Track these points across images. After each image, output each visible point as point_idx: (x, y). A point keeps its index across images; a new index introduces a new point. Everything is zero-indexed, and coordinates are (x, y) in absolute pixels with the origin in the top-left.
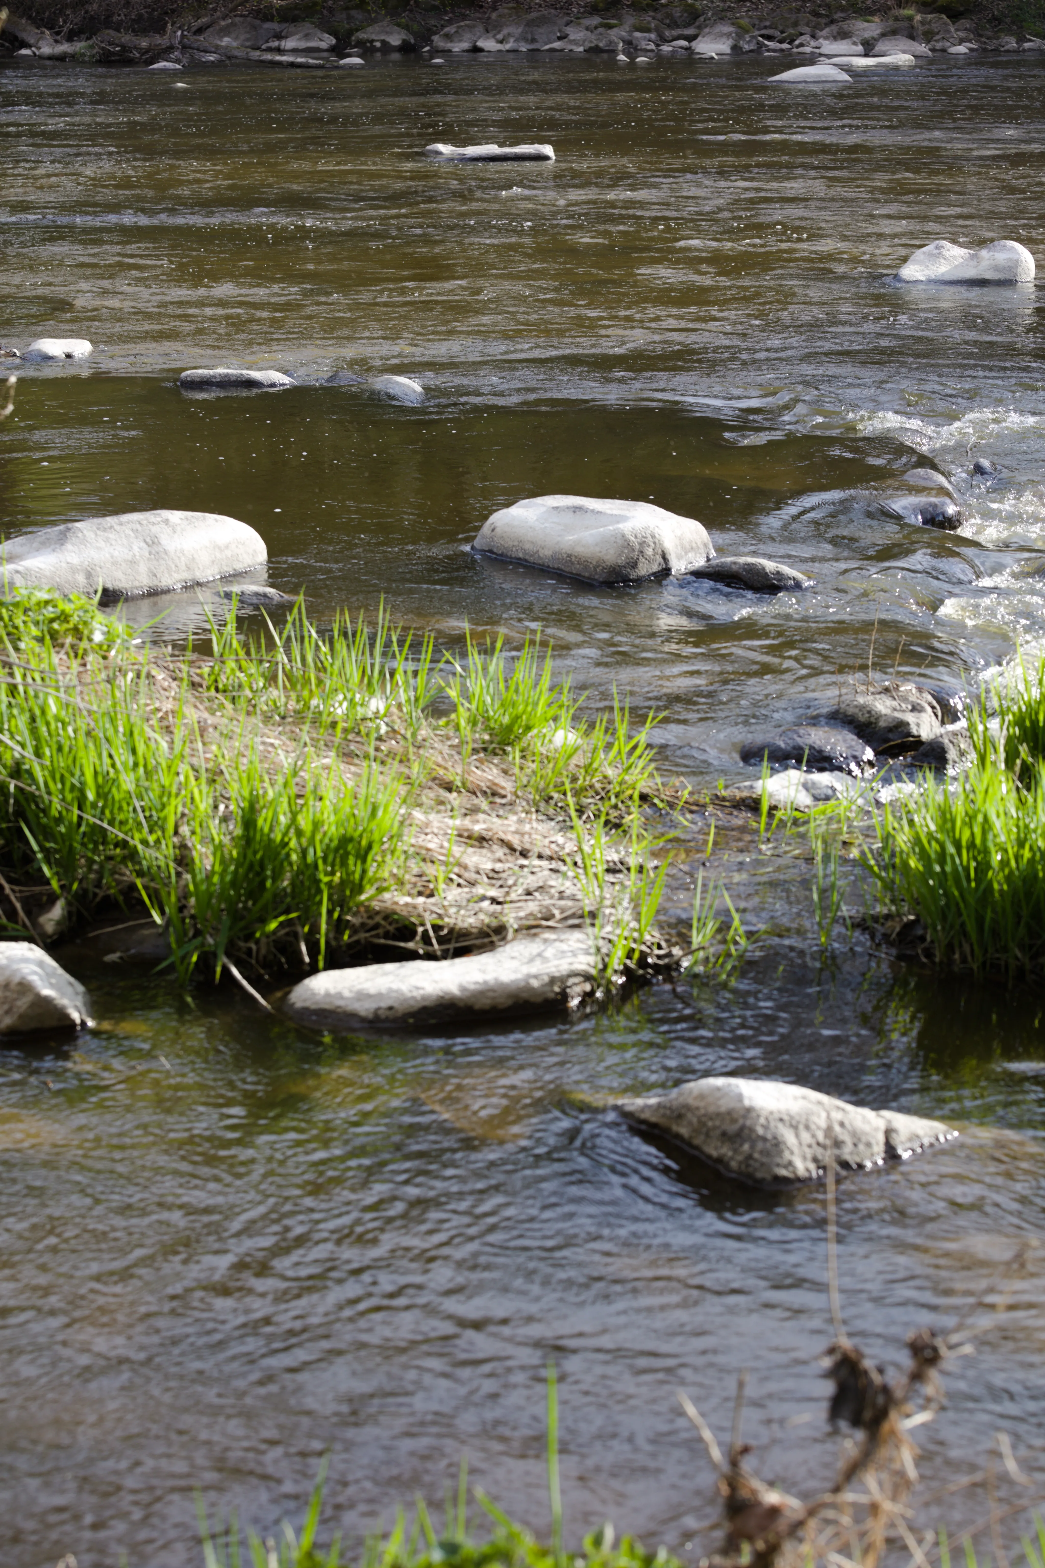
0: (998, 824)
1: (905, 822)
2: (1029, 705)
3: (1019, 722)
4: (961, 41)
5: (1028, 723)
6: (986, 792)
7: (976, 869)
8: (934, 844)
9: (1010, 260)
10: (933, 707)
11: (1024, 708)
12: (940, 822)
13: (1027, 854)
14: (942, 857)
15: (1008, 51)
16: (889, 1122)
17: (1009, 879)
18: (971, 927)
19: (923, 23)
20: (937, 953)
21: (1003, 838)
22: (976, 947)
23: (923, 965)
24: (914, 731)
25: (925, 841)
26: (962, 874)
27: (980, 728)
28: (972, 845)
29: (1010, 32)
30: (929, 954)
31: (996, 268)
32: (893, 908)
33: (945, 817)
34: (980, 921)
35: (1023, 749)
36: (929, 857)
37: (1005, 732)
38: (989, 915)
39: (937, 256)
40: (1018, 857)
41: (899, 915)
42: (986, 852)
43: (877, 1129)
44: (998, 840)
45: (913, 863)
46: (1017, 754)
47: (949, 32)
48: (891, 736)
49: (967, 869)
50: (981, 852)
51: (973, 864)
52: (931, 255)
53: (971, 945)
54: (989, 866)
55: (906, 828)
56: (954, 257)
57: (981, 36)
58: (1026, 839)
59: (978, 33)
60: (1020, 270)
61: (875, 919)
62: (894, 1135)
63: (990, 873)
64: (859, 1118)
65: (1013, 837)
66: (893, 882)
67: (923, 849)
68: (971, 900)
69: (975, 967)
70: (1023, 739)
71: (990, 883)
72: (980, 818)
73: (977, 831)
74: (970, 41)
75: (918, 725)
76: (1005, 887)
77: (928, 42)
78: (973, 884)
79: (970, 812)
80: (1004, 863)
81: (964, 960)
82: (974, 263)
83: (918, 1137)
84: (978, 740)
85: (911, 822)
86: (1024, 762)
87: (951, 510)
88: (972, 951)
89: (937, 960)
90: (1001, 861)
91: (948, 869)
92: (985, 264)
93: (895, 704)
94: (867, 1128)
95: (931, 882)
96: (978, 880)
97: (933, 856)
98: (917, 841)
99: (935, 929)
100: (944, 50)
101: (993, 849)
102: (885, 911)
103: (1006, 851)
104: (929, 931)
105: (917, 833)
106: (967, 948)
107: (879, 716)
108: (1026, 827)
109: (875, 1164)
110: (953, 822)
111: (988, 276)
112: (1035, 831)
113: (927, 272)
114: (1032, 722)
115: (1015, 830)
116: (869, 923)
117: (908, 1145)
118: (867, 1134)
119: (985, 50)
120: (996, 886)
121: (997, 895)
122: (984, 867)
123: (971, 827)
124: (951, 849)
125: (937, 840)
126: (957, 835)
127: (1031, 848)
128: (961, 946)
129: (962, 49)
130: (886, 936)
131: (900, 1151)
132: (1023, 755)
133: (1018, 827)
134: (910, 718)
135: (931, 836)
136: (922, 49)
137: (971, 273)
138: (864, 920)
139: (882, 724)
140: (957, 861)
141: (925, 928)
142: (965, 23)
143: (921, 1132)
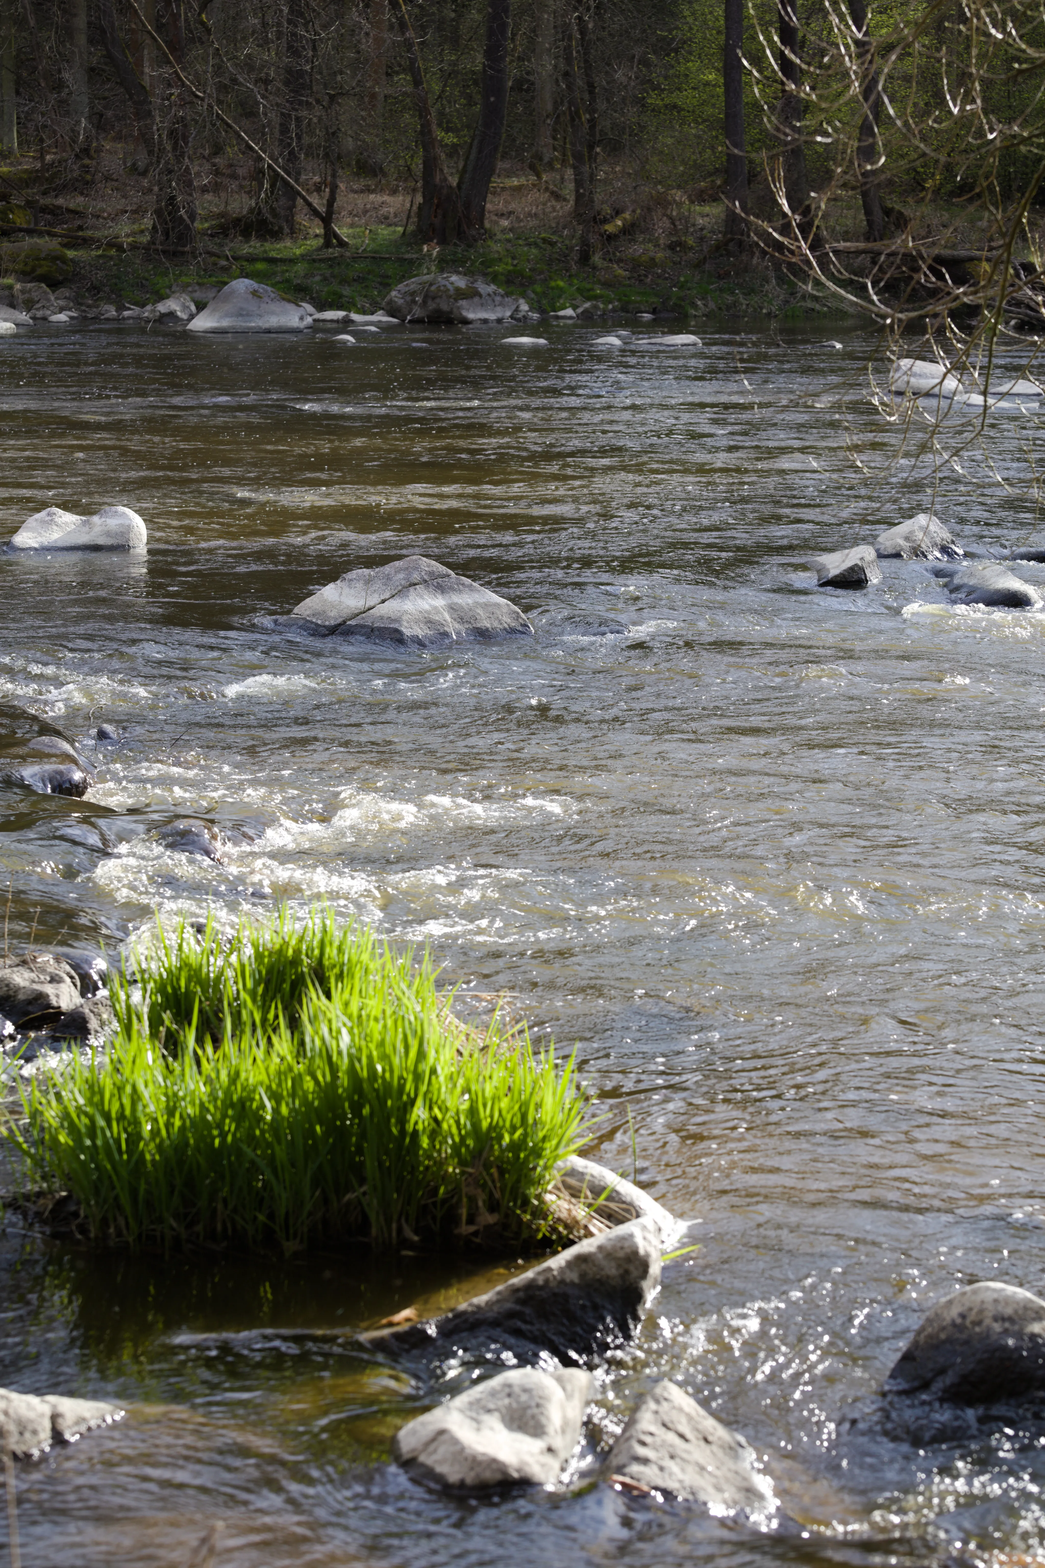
0: (146, 1094)
1: (52, 1097)
2: (169, 972)
3: (161, 989)
4: (61, 310)
5: (169, 990)
6: (134, 1062)
7: (127, 1140)
8: (83, 1118)
9: (122, 525)
10: (72, 977)
11: (165, 975)
12: (88, 1094)
13: (177, 1123)
14: (92, 1130)
15: (108, 319)
16: (54, 1406)
17: (160, 1148)
18: (125, 1200)
19: (23, 292)
20: (92, 1229)
21: (152, 1108)
22: (131, 1220)
23: (78, 1242)
24: (54, 1002)
25: (74, 1115)
26: (114, 1147)
27: (122, 996)
28: (121, 1117)
29: (109, 301)
30: (83, 1229)
31: (108, 534)
32: (45, 1185)
33: (94, 1090)
34: (134, 1192)
35: (167, 1017)
36: (79, 1131)
37: (148, 1000)
38: (143, 1187)
39: (49, 523)
40: (169, 1125)
41: (51, 1191)
42: (137, 1123)
43: (42, 1415)
44: (148, 1110)
45: (62, 1138)
46: (162, 1023)
47: (49, 300)
48: (30, 1008)
49: (118, 1141)
50: (131, 1123)
51: (124, 1136)
52: (43, 522)
53: (126, 1218)
54: (140, 1137)
55: (54, 1103)
56: (66, 524)
57: (81, 304)
58: (175, 1108)
59: (77, 302)
60: (132, 535)
61: (27, 1197)
62: (60, 1420)
63: (142, 1144)
64: (23, 1405)
65: (163, 1105)
66: (43, 1159)
67: (72, 1124)
68: (124, 1173)
69: (131, 1239)
70: (165, 1006)
71: (142, 1154)
72: (128, 1089)
73: (127, 1102)
74: (70, 310)
75: (57, 996)
76: (157, 1157)
77: (29, 310)
78: (125, 1157)
79: (118, 1083)
80: (155, 1133)
81: (119, 1234)
82: (86, 529)
83: (84, 1420)
84: (121, 1008)
85: (58, 1096)
86: (168, 1030)
87: (77, 776)
88: (127, 1224)
89: (92, 1235)
90: (152, 1131)
91: (99, 1142)
92: (97, 530)
93: (33, 975)
94: (31, 1415)
95: (82, 1157)
96: (129, 1152)
97: (83, 1130)
98: (65, 1116)
99: (88, 1204)
100: (45, 319)
101: (143, 1120)
102: (37, 1189)
103: (155, 1120)
104: (83, 1206)
105: (65, 1108)
106: (121, 1222)
107: (18, 989)
108: (175, 1095)
109: (42, 1451)
110: (101, 1093)
111: (101, 541)
112: (184, 1099)
113: (40, 539)
114: (173, 988)
115: (163, 1099)
116: (21, 1202)
117: (75, 1429)
118: (32, 1421)
119: (85, 318)
120: (148, 1157)
121: (149, 1165)
122: (134, 1137)
123: (120, 1098)
124: (101, 1122)
125: (86, 1114)
126: (106, 1107)
127: (181, 1117)
128: (115, 1219)
129: (62, 317)
130: (38, 1214)
131: (67, 1436)
132: (167, 1022)
133: (166, 1095)
134: (49, 989)
135: (79, 1109)
136: (23, 317)
137: (84, 539)
138: (15, 1199)
139: (21, 997)
140: (108, 1134)
141: (78, 1203)
142: (65, 292)
143: (87, 1415)
